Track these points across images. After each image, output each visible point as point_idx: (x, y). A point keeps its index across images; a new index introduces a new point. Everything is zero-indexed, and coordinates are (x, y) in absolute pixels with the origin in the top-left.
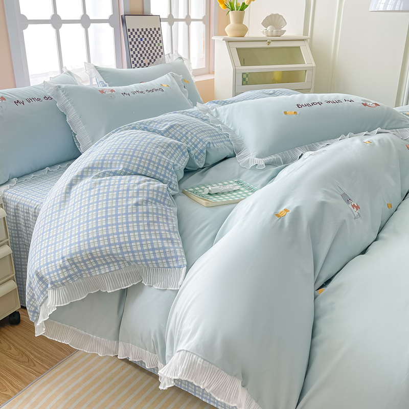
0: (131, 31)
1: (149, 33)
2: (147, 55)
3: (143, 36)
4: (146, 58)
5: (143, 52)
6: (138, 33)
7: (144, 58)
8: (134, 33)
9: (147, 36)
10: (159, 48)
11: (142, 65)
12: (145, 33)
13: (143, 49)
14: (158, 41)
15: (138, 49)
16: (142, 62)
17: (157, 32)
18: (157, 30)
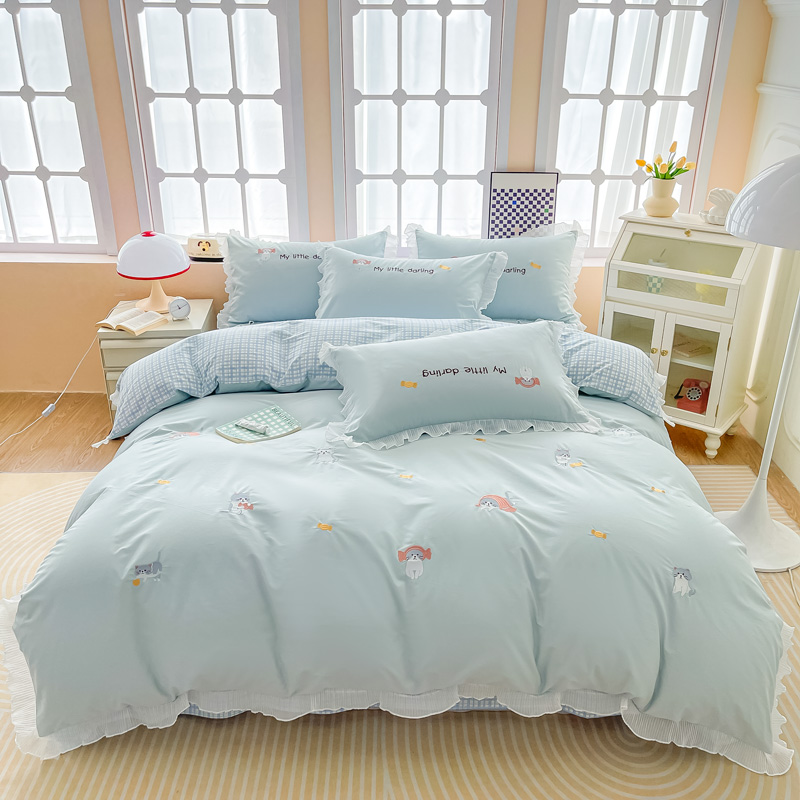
0: (499, 191)
1: (531, 195)
2: (521, 222)
3: (519, 199)
4: (517, 226)
5: (514, 218)
6: (511, 195)
7: (513, 226)
8: (503, 195)
9: (527, 199)
10: (546, 215)
11: (509, 234)
12: (523, 195)
13: (514, 214)
14: (547, 207)
15: (506, 214)
16: (509, 230)
17: (548, 195)
18: (548, 191)
